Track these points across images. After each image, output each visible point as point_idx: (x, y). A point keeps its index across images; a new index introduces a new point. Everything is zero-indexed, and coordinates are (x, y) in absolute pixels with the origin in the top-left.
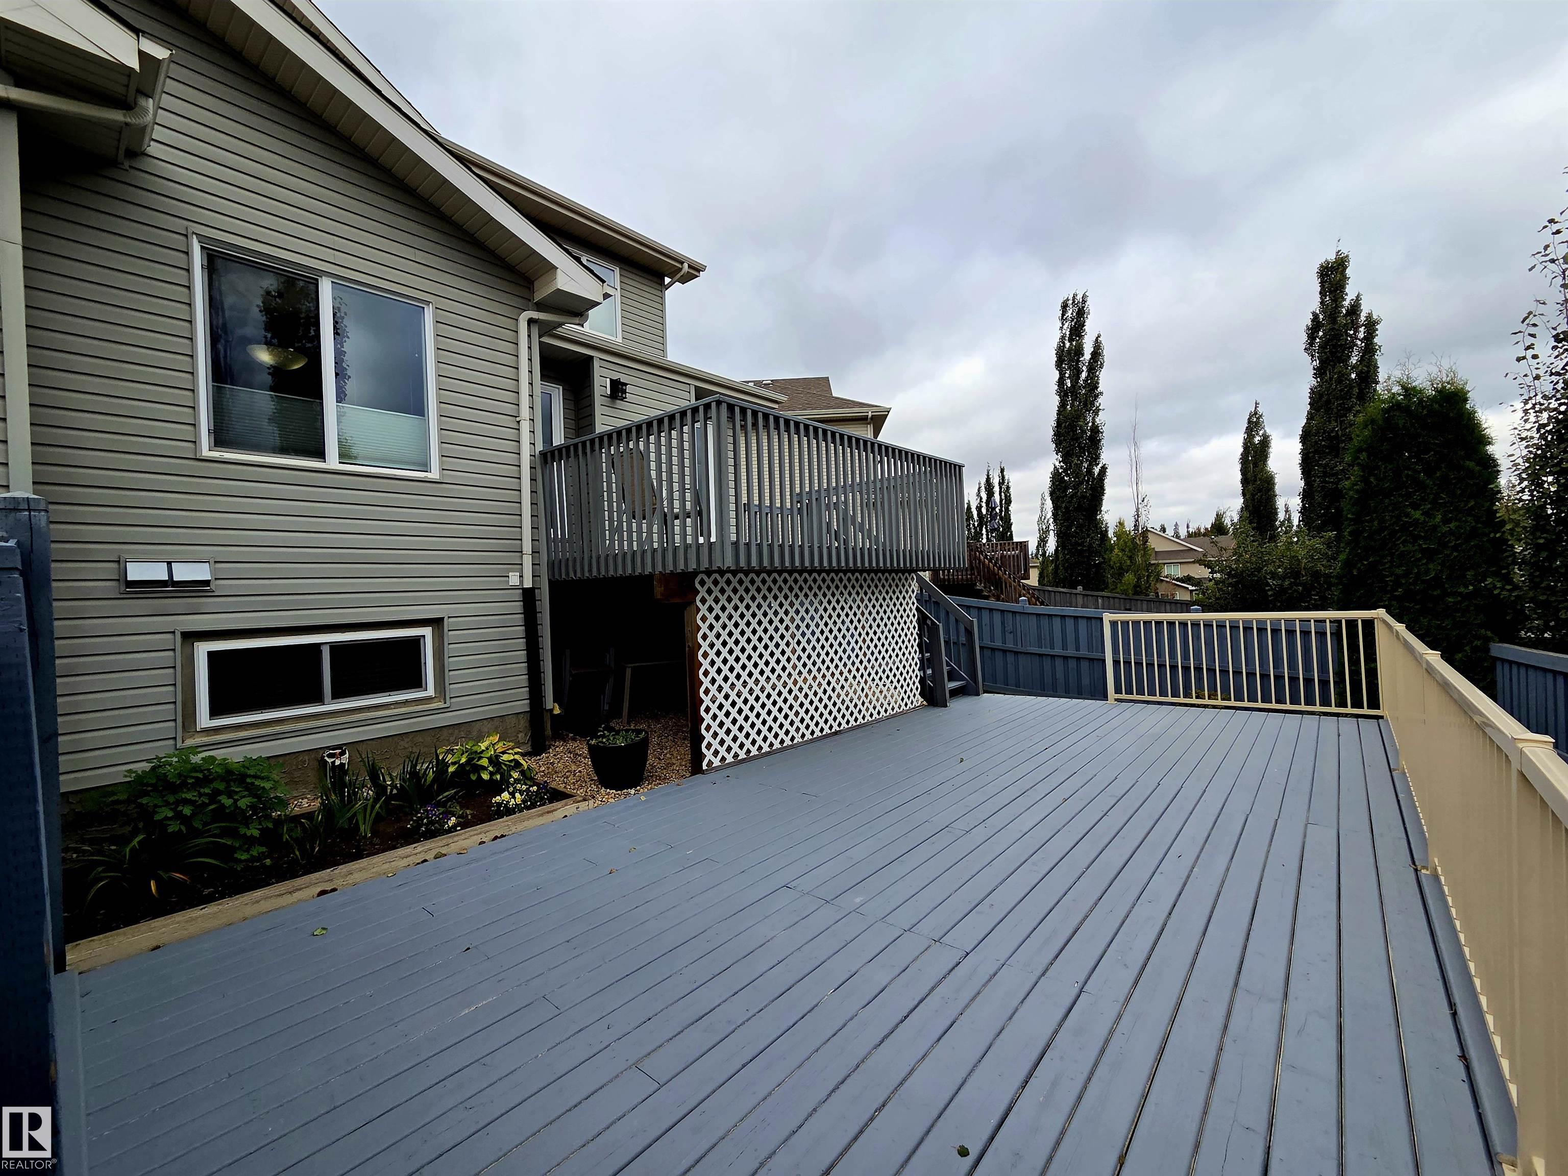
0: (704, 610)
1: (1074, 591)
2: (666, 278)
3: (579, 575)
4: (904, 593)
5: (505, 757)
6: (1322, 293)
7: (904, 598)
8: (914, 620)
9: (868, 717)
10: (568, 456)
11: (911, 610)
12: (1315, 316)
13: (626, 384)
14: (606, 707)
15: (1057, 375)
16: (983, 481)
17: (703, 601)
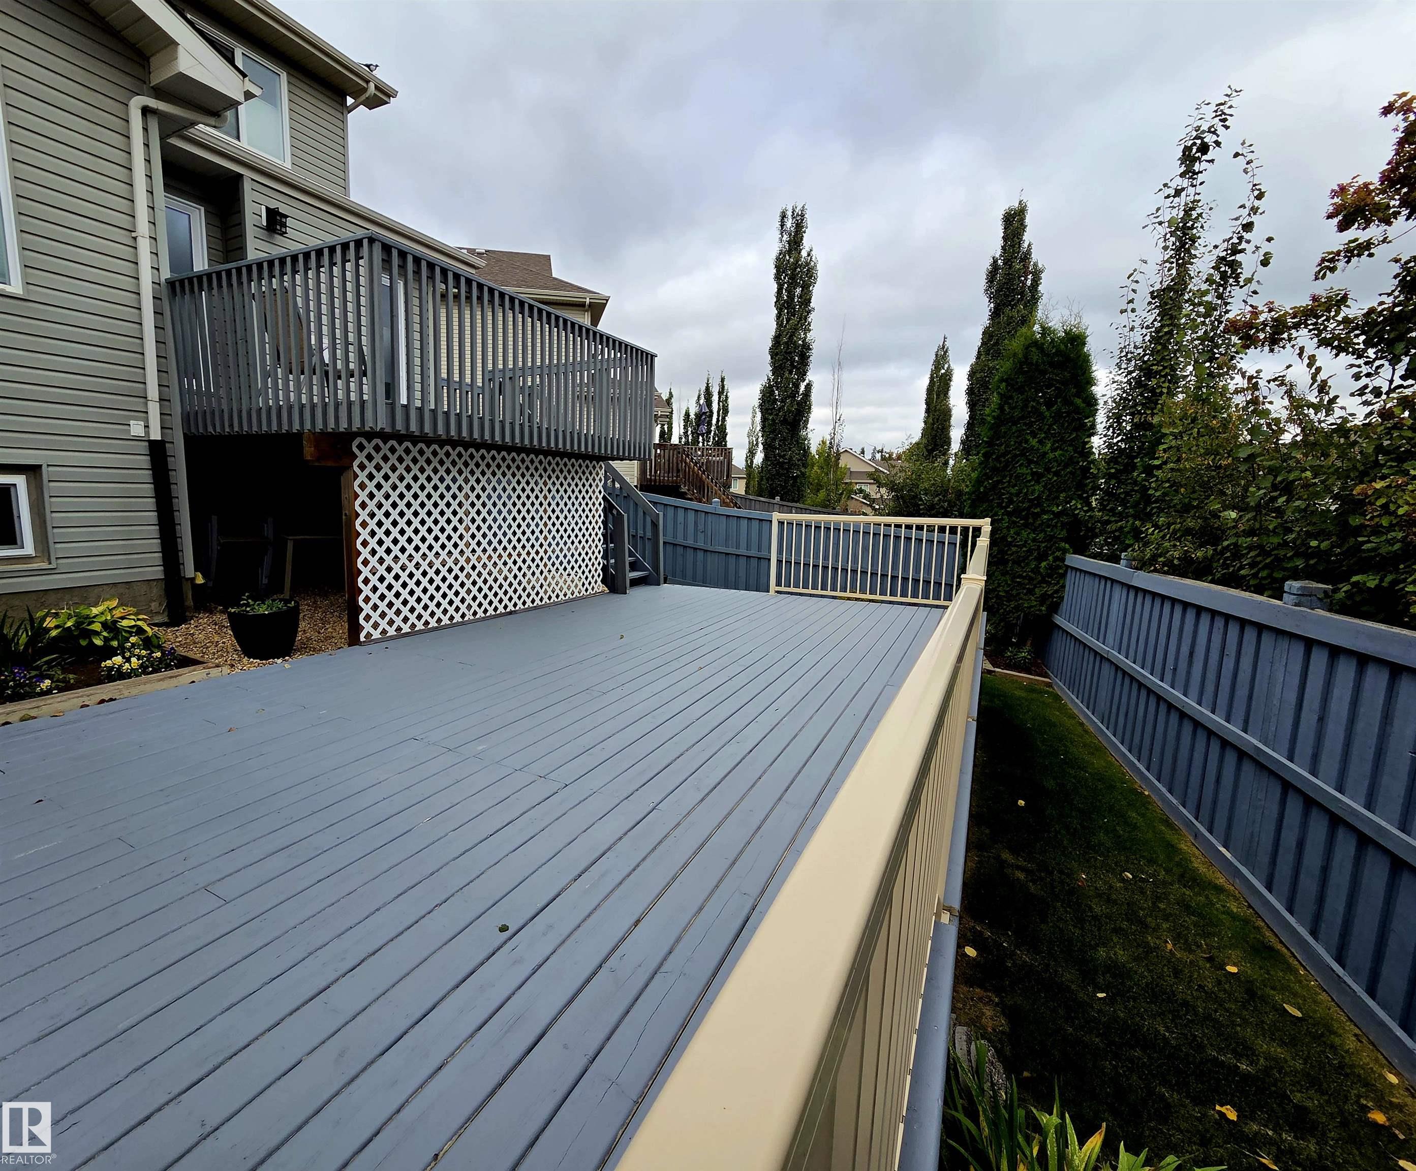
0: (362, 477)
1: (772, 501)
2: (348, 97)
3: (218, 430)
4: (591, 481)
5: (125, 623)
6: (1005, 238)
7: (591, 486)
8: (600, 509)
9: (546, 600)
10: (210, 287)
11: (597, 498)
12: (995, 261)
13: (286, 217)
14: (265, 581)
15: (775, 287)
16: (703, 389)
17: (362, 467)
